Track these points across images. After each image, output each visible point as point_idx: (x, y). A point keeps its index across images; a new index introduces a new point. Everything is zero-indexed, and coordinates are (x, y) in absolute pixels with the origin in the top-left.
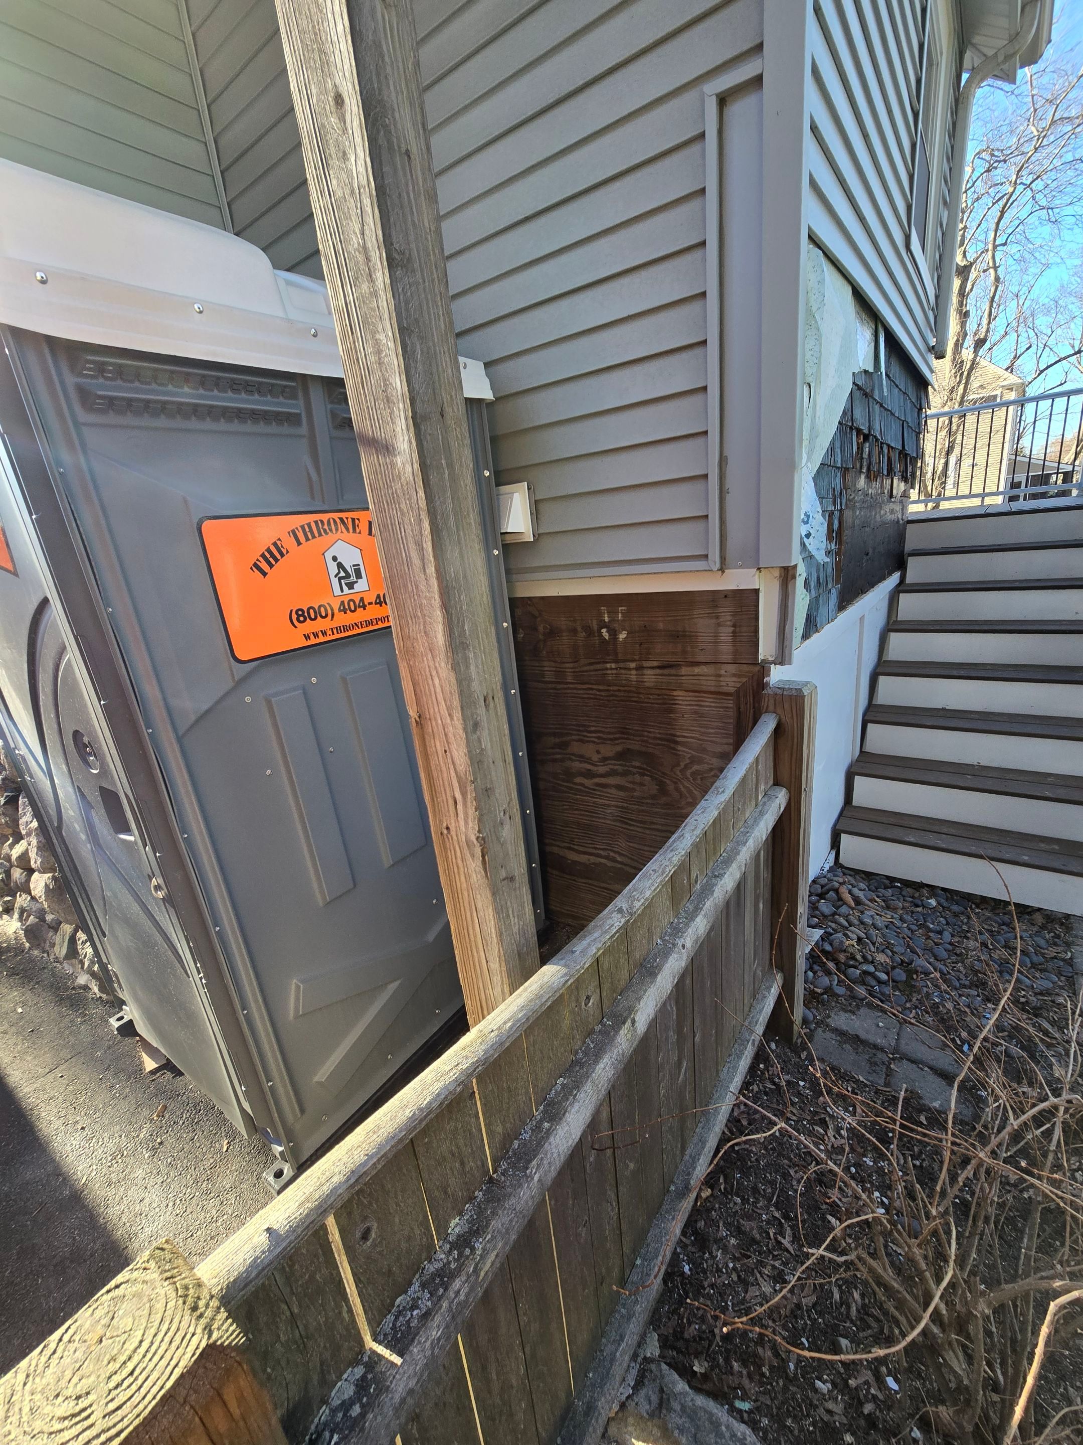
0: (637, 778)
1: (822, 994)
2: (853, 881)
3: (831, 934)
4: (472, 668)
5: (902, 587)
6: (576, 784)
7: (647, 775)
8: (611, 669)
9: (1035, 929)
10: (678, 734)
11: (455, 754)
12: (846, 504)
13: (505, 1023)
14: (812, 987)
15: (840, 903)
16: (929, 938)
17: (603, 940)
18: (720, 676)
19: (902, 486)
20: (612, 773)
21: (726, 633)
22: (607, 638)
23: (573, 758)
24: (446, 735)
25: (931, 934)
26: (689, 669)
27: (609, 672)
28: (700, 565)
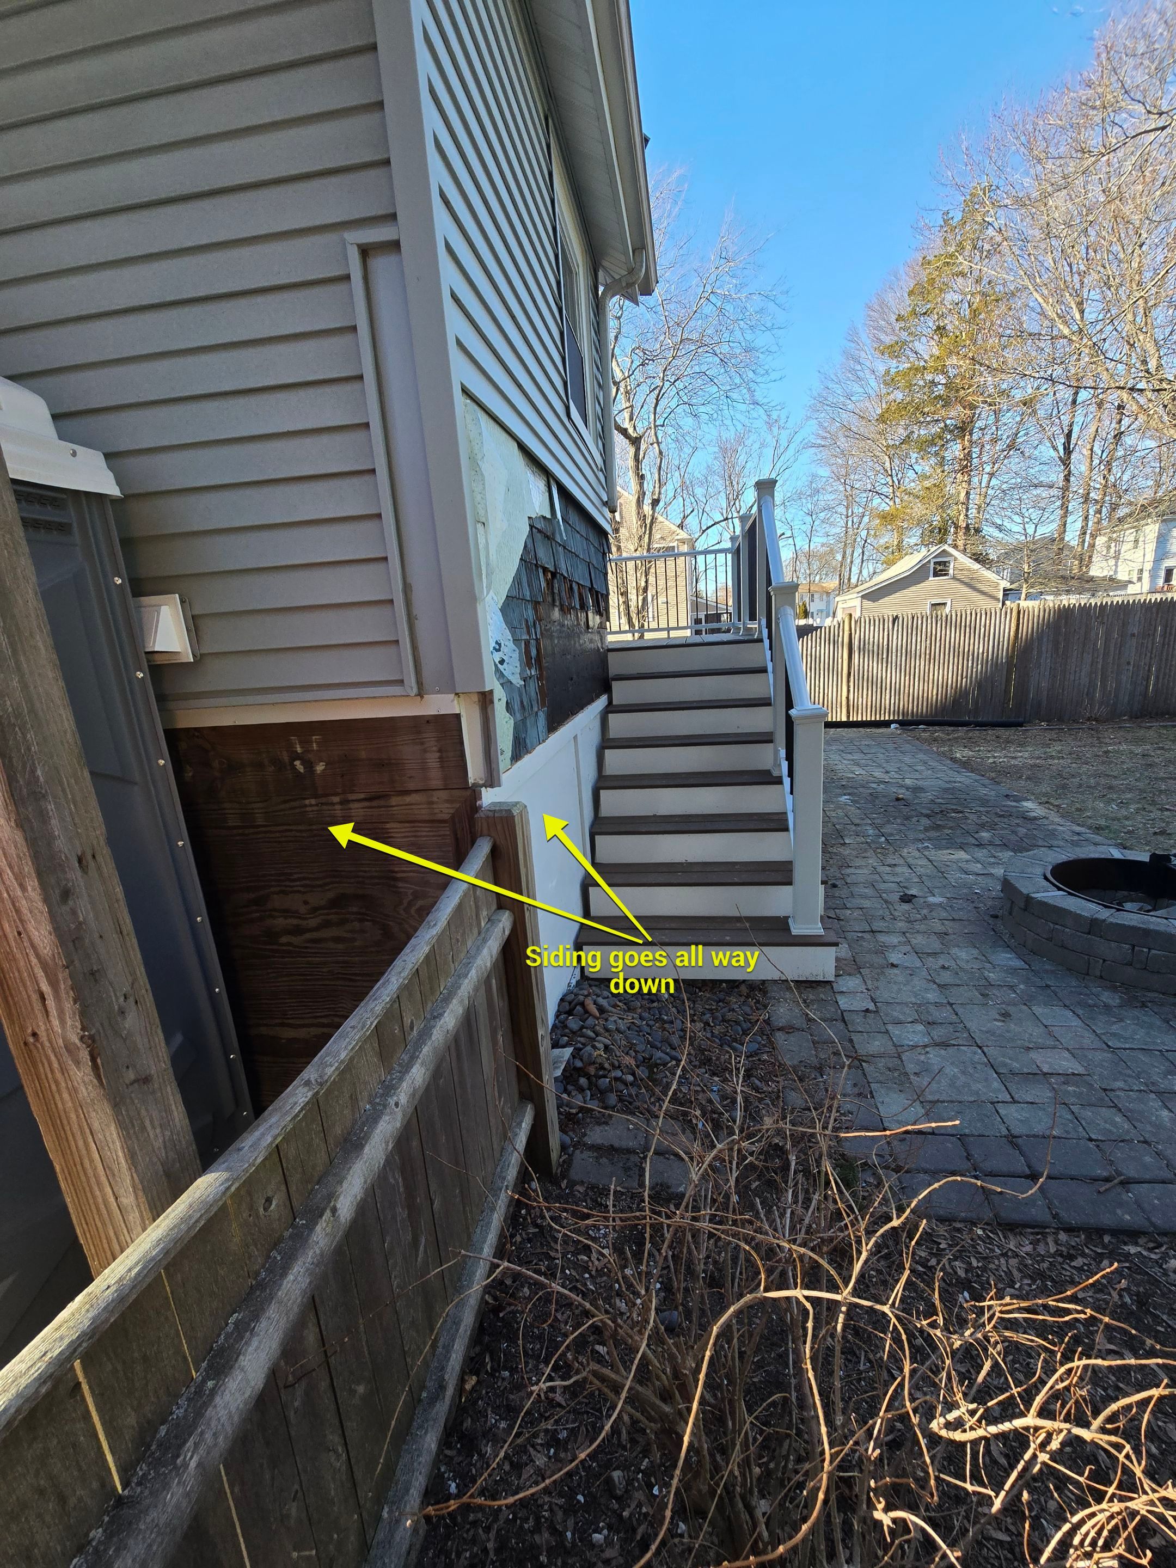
0: (357, 925)
1: (577, 1114)
2: (598, 991)
3: (580, 1049)
4: (54, 822)
5: (610, 708)
6: (283, 945)
7: (368, 920)
8: (311, 805)
9: (742, 999)
10: (396, 869)
11: (35, 934)
12: (542, 634)
13: (130, 1270)
14: (567, 1109)
15: (587, 1015)
16: (664, 1029)
17: (283, 1124)
18: (432, 803)
19: (598, 618)
20: (326, 924)
21: (433, 759)
22: (302, 771)
23: (277, 914)
24: (18, 911)
25: (666, 1026)
26: (399, 798)
27: (308, 809)
28: (396, 690)
